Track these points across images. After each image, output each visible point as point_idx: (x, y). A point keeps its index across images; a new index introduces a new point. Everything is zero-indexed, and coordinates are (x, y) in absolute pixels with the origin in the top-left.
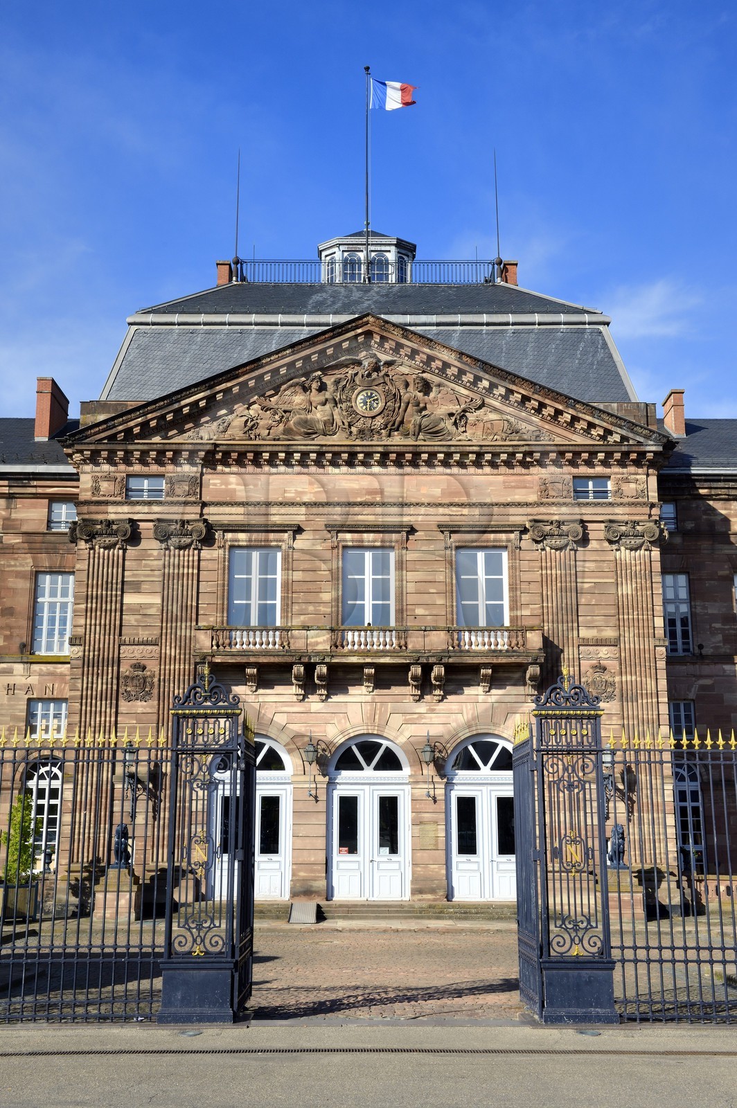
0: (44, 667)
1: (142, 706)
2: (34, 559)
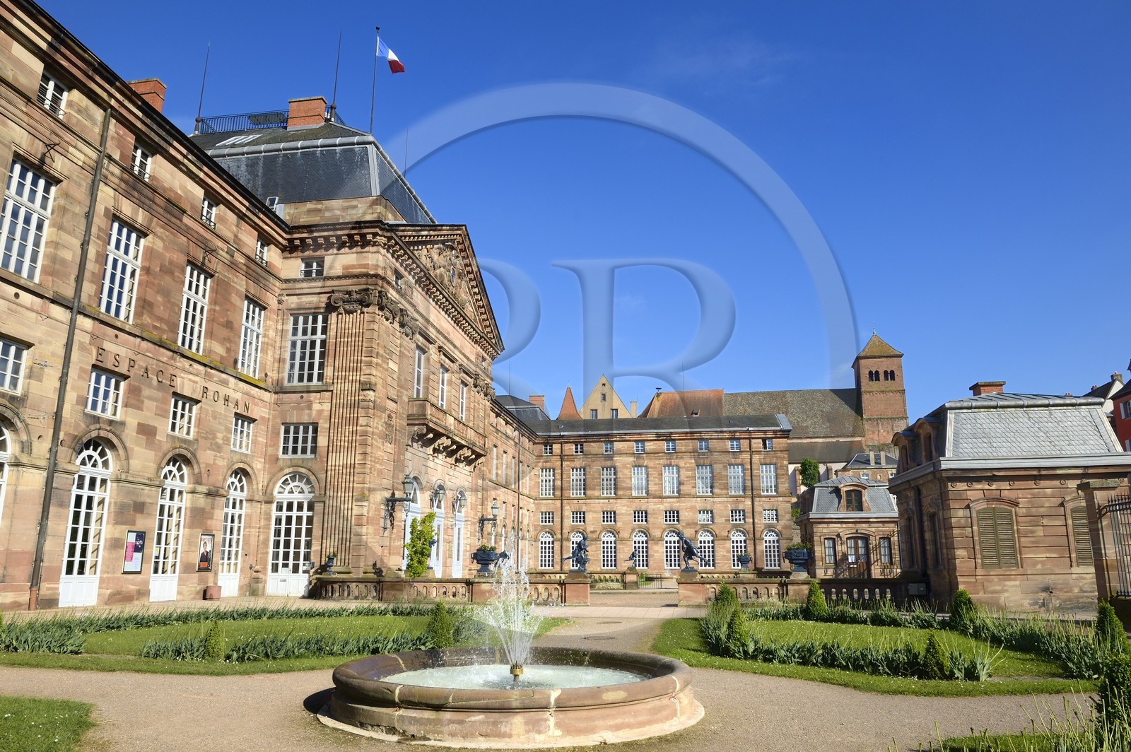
0: (245, 386)
2: (246, 282)
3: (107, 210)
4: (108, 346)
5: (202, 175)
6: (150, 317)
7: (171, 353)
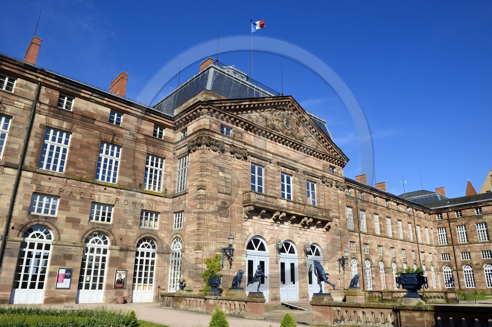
0: (149, 196)
1: (225, 220)
2: (147, 147)
3: (41, 125)
4: (43, 183)
5: (105, 102)
6: (73, 169)
7: (90, 184)
